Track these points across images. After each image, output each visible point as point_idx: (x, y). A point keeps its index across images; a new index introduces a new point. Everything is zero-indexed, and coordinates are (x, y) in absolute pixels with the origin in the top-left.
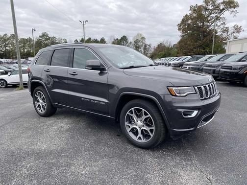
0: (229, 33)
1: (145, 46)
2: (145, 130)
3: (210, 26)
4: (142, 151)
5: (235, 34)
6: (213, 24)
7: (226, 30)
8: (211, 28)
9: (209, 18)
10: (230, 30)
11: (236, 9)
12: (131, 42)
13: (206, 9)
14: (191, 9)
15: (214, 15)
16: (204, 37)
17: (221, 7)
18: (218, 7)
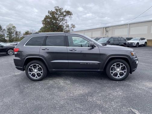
0: (70, 28)
1: (16, 32)
3: (60, 23)
5: (72, 29)
6: (61, 22)
7: (68, 26)
8: (60, 24)
9: (59, 19)
10: (70, 26)
11: (71, 16)
13: (57, 14)
14: (48, 13)
15: (61, 18)
16: (57, 29)
17: (65, 14)
18: (63, 13)
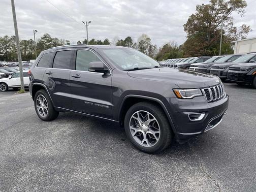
0: (237, 33)
1: (151, 47)
2: (150, 134)
3: (217, 26)
4: (148, 156)
5: (243, 35)
6: (220, 24)
7: (234, 30)
8: (219, 28)
9: (216, 18)
10: (238, 30)
11: (244, 8)
12: (135, 44)
13: (213, 9)
14: (197, 9)
15: (221, 15)
16: (211, 37)
17: (229, 7)
18: (225, 6)
